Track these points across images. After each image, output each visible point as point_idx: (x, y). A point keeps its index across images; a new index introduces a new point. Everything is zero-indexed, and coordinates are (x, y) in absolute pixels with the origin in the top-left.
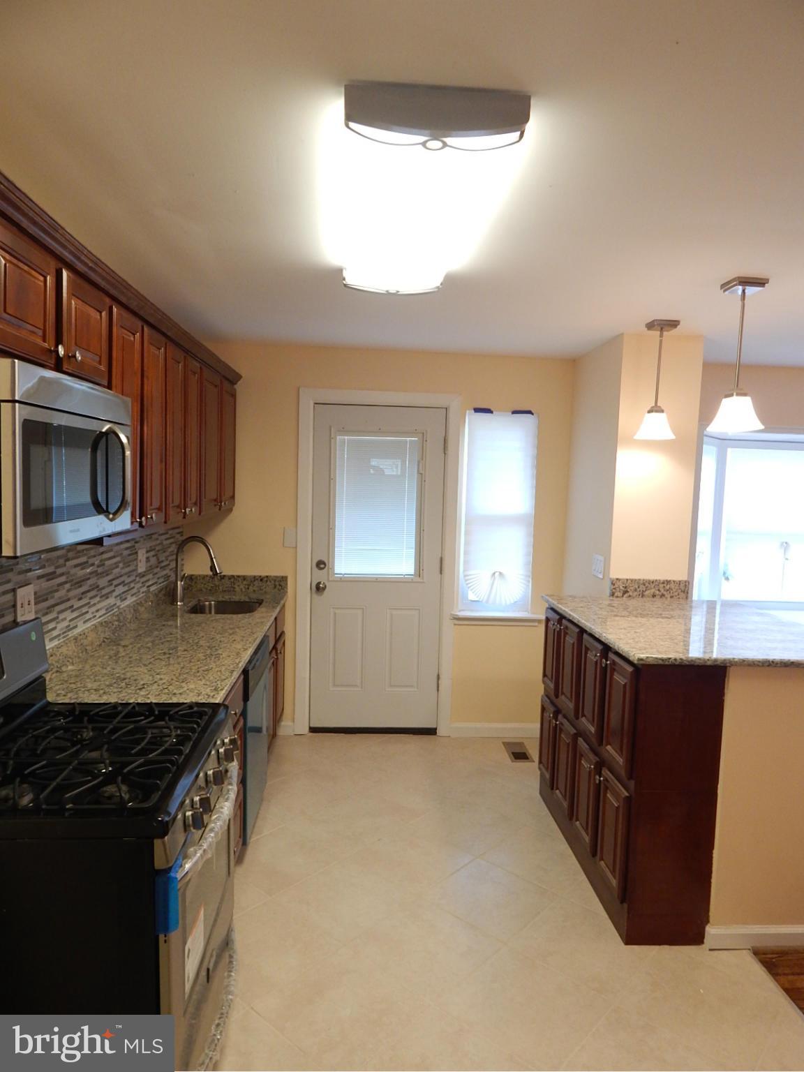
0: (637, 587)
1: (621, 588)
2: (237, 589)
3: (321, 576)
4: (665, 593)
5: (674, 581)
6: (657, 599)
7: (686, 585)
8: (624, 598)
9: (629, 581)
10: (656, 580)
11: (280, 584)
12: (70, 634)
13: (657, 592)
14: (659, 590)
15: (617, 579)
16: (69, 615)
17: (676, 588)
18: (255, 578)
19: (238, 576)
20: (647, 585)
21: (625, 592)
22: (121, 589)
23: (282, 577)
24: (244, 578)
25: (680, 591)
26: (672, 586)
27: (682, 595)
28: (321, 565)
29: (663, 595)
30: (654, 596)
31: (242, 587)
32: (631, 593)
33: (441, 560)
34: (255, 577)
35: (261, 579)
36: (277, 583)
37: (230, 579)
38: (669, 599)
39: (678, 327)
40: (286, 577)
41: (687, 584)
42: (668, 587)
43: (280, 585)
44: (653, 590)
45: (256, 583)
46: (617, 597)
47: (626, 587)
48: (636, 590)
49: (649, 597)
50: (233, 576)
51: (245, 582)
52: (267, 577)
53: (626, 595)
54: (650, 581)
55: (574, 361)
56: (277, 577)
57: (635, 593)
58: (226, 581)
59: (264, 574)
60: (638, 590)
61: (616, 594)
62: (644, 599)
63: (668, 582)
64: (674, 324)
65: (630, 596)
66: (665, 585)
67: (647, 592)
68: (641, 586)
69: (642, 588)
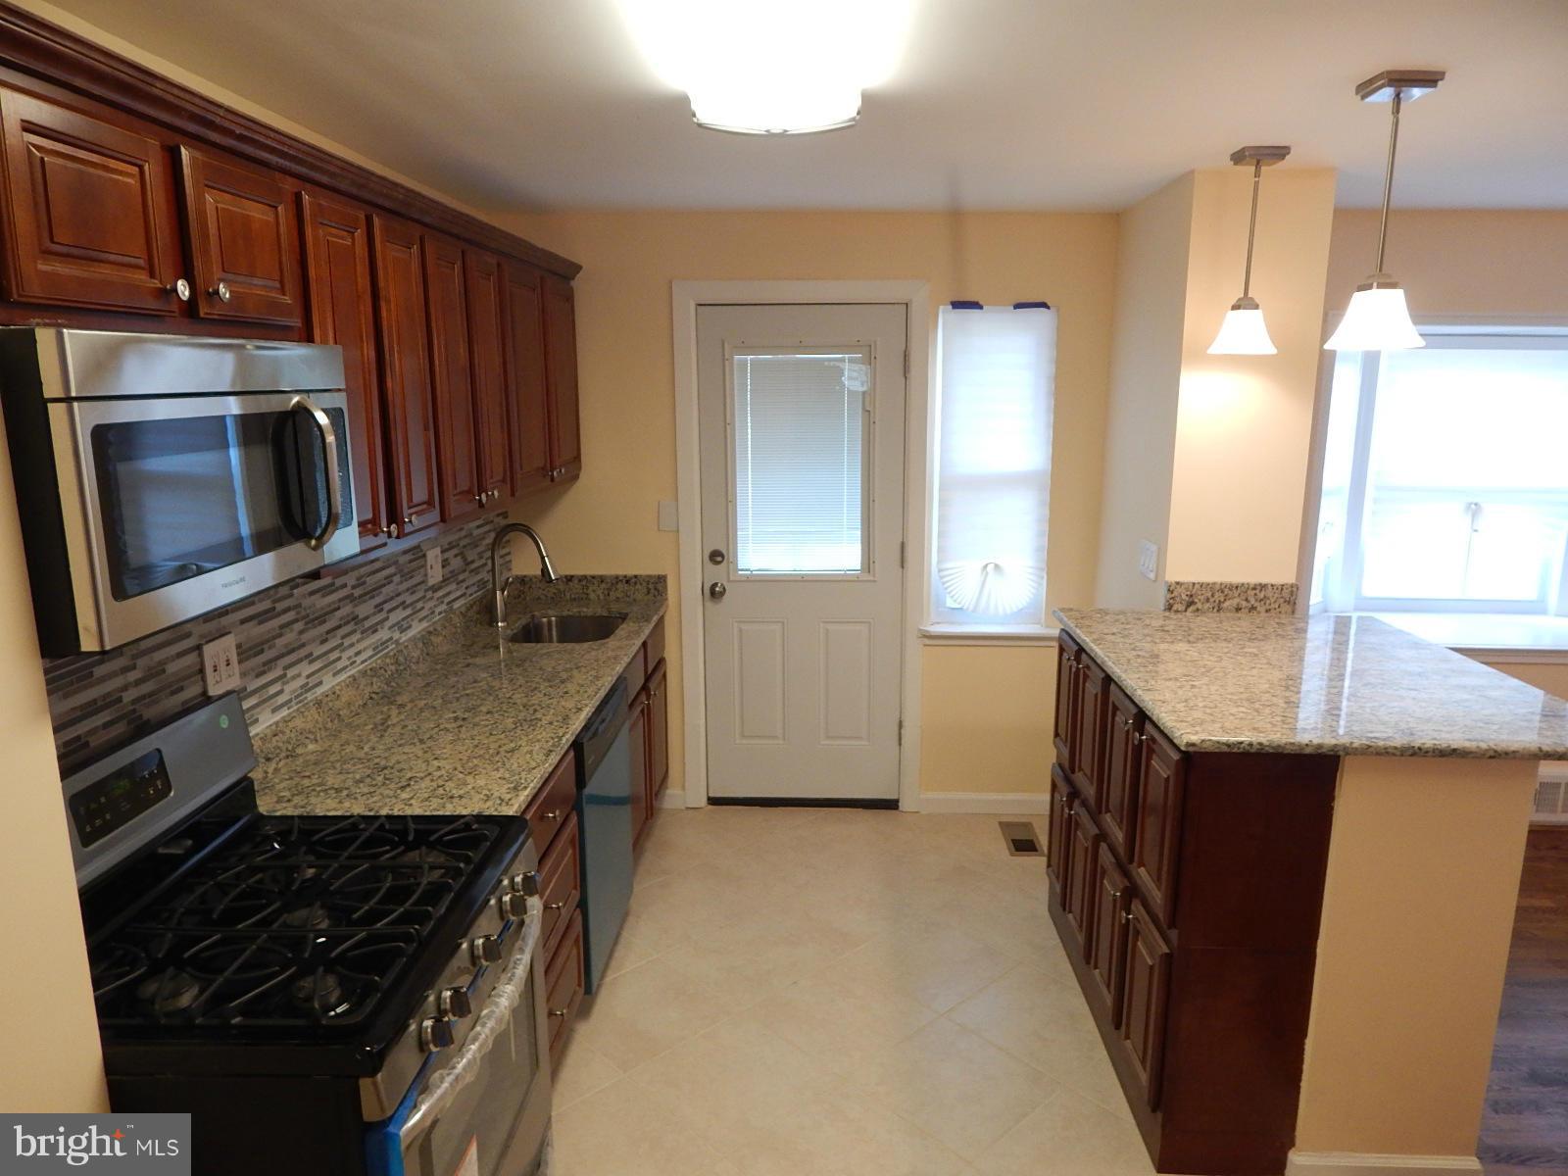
0: (1210, 594)
1: (1184, 597)
2: (592, 596)
3: (717, 574)
4: (1257, 604)
5: (1272, 585)
6: (1243, 615)
7: (1292, 592)
8: (1188, 614)
9: (1197, 586)
10: (1243, 584)
11: (656, 586)
12: (310, 696)
13: (1244, 603)
14: (1247, 600)
15: (1178, 583)
16: (306, 669)
17: (1276, 595)
18: (617, 579)
19: (593, 577)
20: (1226, 591)
21: (1192, 603)
22: (399, 615)
23: (659, 577)
24: (602, 579)
25: (1282, 600)
26: (1270, 592)
27: (1286, 608)
28: (716, 557)
29: (1253, 608)
30: (1238, 609)
31: (599, 592)
32: (1199, 606)
33: (903, 545)
34: (617, 577)
35: (627, 580)
36: (651, 586)
37: (580, 581)
38: (1263, 614)
39: (1287, 157)
40: (667, 577)
41: (1295, 589)
42: (1262, 595)
43: (655, 589)
44: (1235, 602)
45: (620, 586)
46: (1177, 611)
47: (1191, 596)
48: (1208, 600)
49: (1230, 611)
50: (585, 577)
51: (603, 586)
52: (636, 577)
53: (1191, 609)
54: (1231, 585)
55: (1118, 215)
56: (650, 576)
57: (1207, 605)
58: (575, 584)
59: (630, 572)
60: (1212, 600)
61: (1175, 608)
62: (1222, 614)
63: (1263, 587)
64: (1279, 153)
65: (1198, 610)
66: (1257, 591)
67: (1225, 605)
68: (1217, 595)
69: (1219, 596)
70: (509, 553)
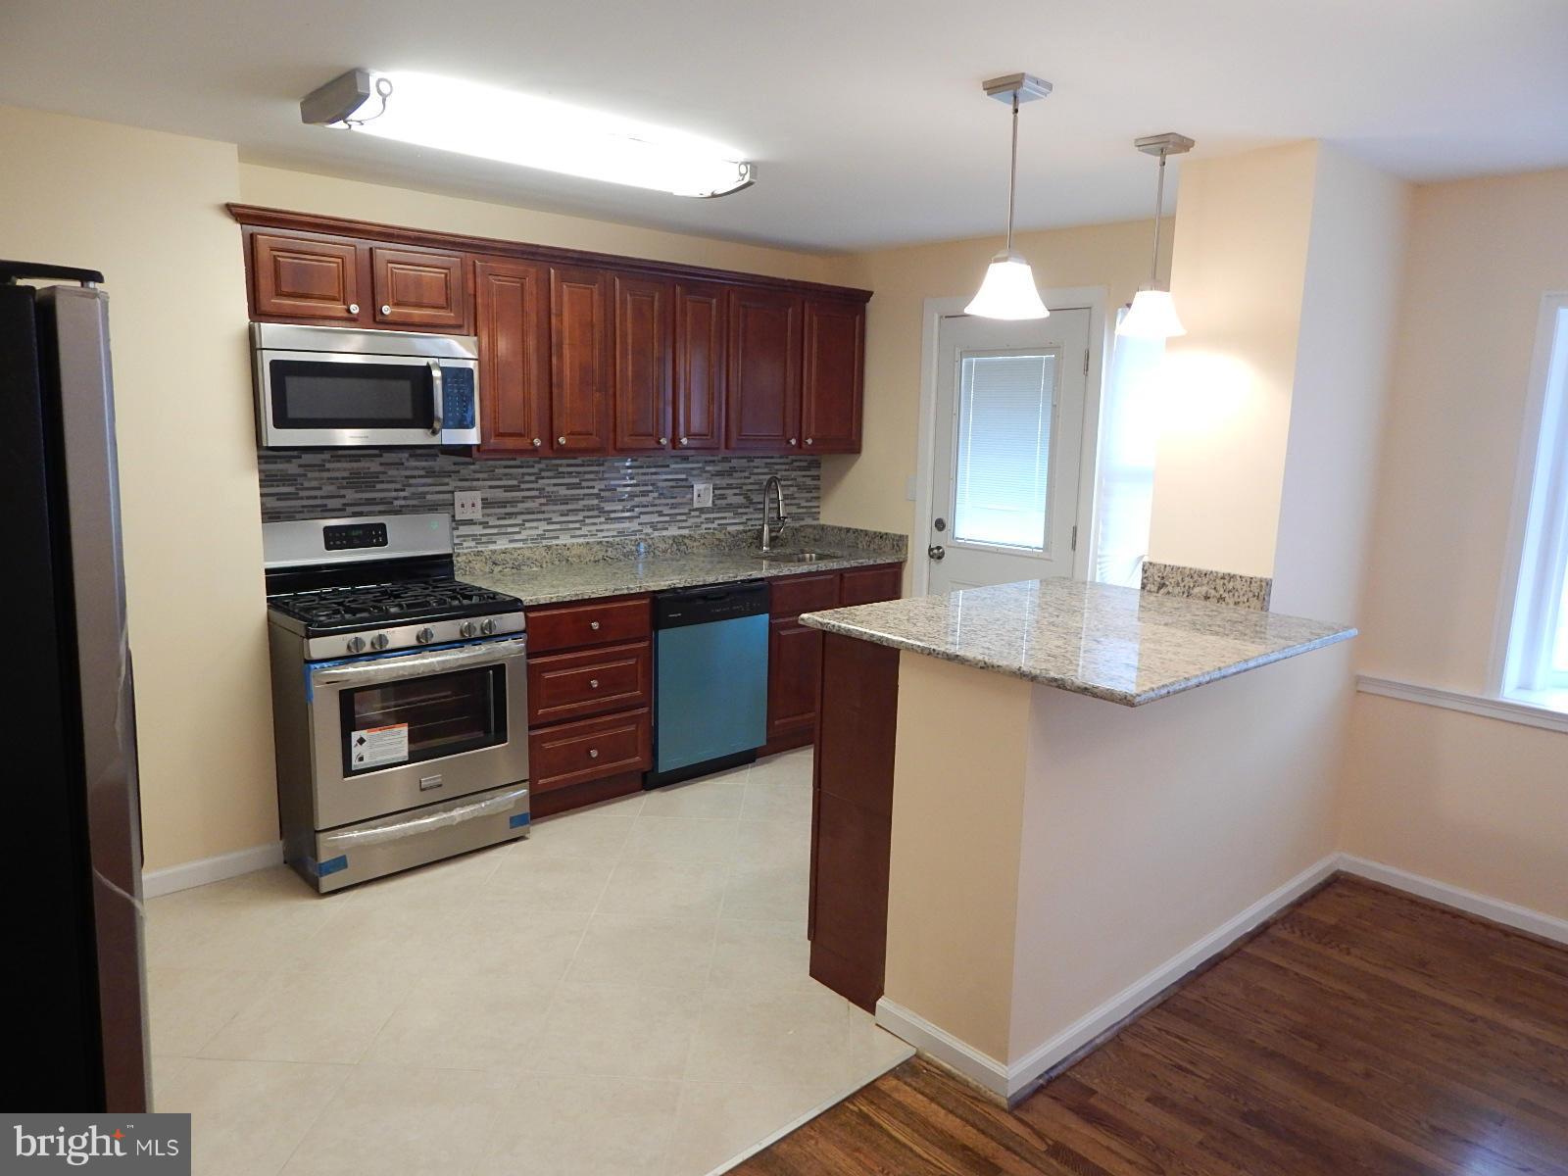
0: (1180, 579)
1: (1156, 578)
2: (860, 546)
3: (939, 539)
4: (1225, 595)
5: (1241, 577)
6: (1212, 604)
7: (1261, 586)
8: (1159, 595)
9: (1168, 569)
10: (1212, 572)
11: (899, 542)
12: (545, 542)
13: (1213, 592)
14: (1215, 589)
15: (1151, 564)
17: (1245, 588)
18: (876, 535)
19: (861, 531)
20: (1196, 577)
21: (1162, 586)
23: (901, 537)
24: (866, 533)
25: (1251, 595)
26: (1238, 584)
27: (1254, 602)
28: (940, 525)
29: (1221, 599)
30: (1207, 598)
31: (864, 543)
32: (1170, 589)
33: (1075, 529)
34: (875, 533)
35: (882, 536)
36: (896, 543)
37: (854, 533)
38: (1232, 605)
40: (907, 536)
41: (1264, 584)
42: (1230, 586)
43: (898, 545)
44: (1204, 589)
45: (876, 540)
46: (1150, 591)
47: (1163, 578)
48: (1178, 584)
49: (1197, 598)
50: (857, 530)
51: (867, 539)
52: (886, 534)
53: (1162, 591)
54: (1200, 571)
56: (895, 535)
57: (1177, 589)
58: (850, 535)
59: (883, 531)
60: (1182, 585)
61: (1148, 588)
62: (1190, 600)
63: (1232, 577)
65: (1169, 593)
66: (1226, 581)
67: (1196, 590)
68: (1187, 579)
69: (1189, 582)
70: (818, 507)
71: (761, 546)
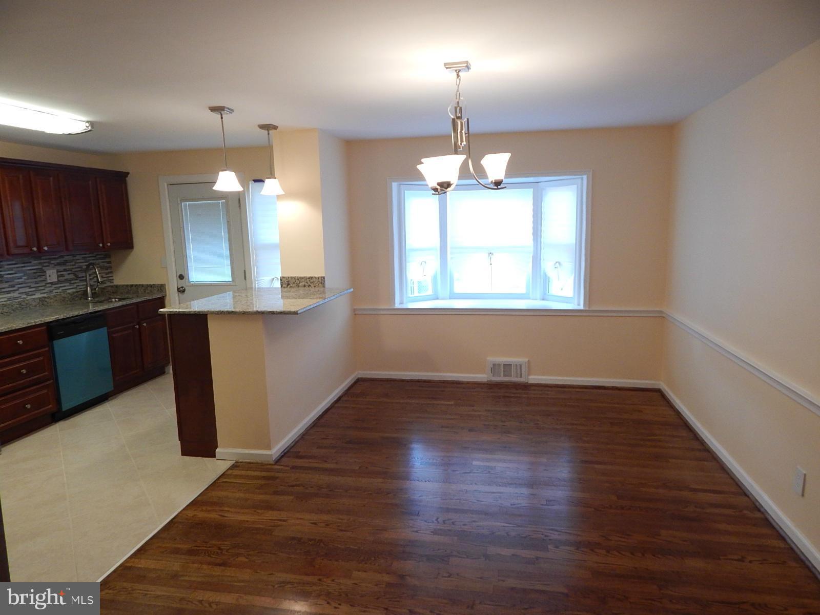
0: (294, 281)
1: (286, 282)
2: (140, 292)
3: (182, 283)
4: (310, 284)
5: (315, 277)
6: (307, 288)
9: (290, 278)
10: (305, 277)
11: (161, 288)
13: (306, 284)
14: (307, 283)
15: (283, 277)
17: (317, 281)
18: (148, 286)
19: (140, 285)
20: (300, 280)
21: (288, 284)
23: (162, 285)
24: (143, 286)
25: (319, 283)
26: (314, 280)
27: (320, 285)
28: (181, 277)
29: (309, 286)
30: (305, 286)
31: (142, 290)
32: (291, 285)
33: (245, 271)
35: (151, 286)
36: (159, 288)
38: (313, 287)
39: (277, 128)
40: (165, 285)
41: (323, 278)
42: (312, 281)
44: (303, 283)
45: (149, 288)
46: (284, 287)
47: (288, 282)
48: (294, 283)
49: (301, 287)
50: (137, 285)
51: (143, 288)
52: (154, 285)
53: (289, 287)
54: (301, 277)
56: (159, 285)
57: (294, 285)
58: (134, 287)
59: (152, 283)
63: (312, 278)
65: (291, 287)
66: (310, 280)
67: (300, 284)
68: (297, 281)
69: (298, 282)
70: (112, 277)
71: (87, 298)
